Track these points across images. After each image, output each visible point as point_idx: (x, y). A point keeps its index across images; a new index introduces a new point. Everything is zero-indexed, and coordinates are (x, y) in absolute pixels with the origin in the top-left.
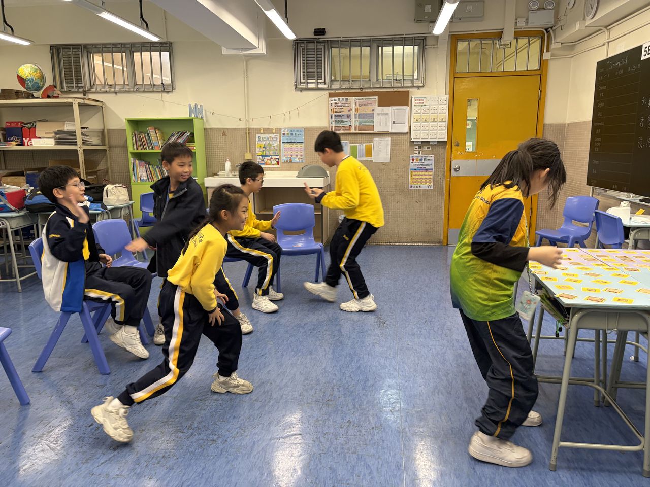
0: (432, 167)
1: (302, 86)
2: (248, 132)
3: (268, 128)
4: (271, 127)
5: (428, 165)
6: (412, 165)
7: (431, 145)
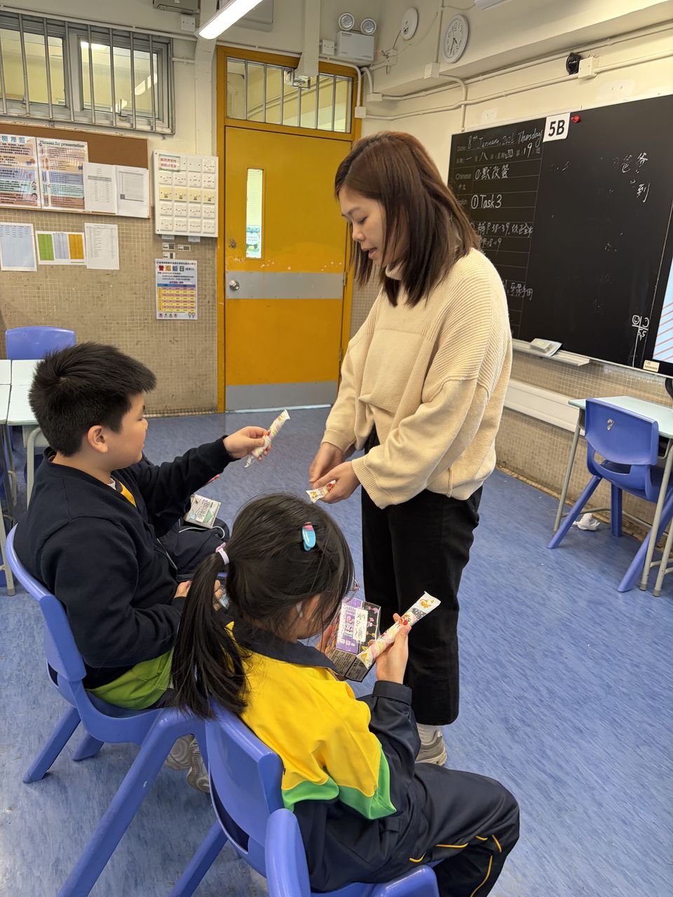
0: (194, 281)
5: (187, 278)
6: (160, 278)
7: (191, 243)
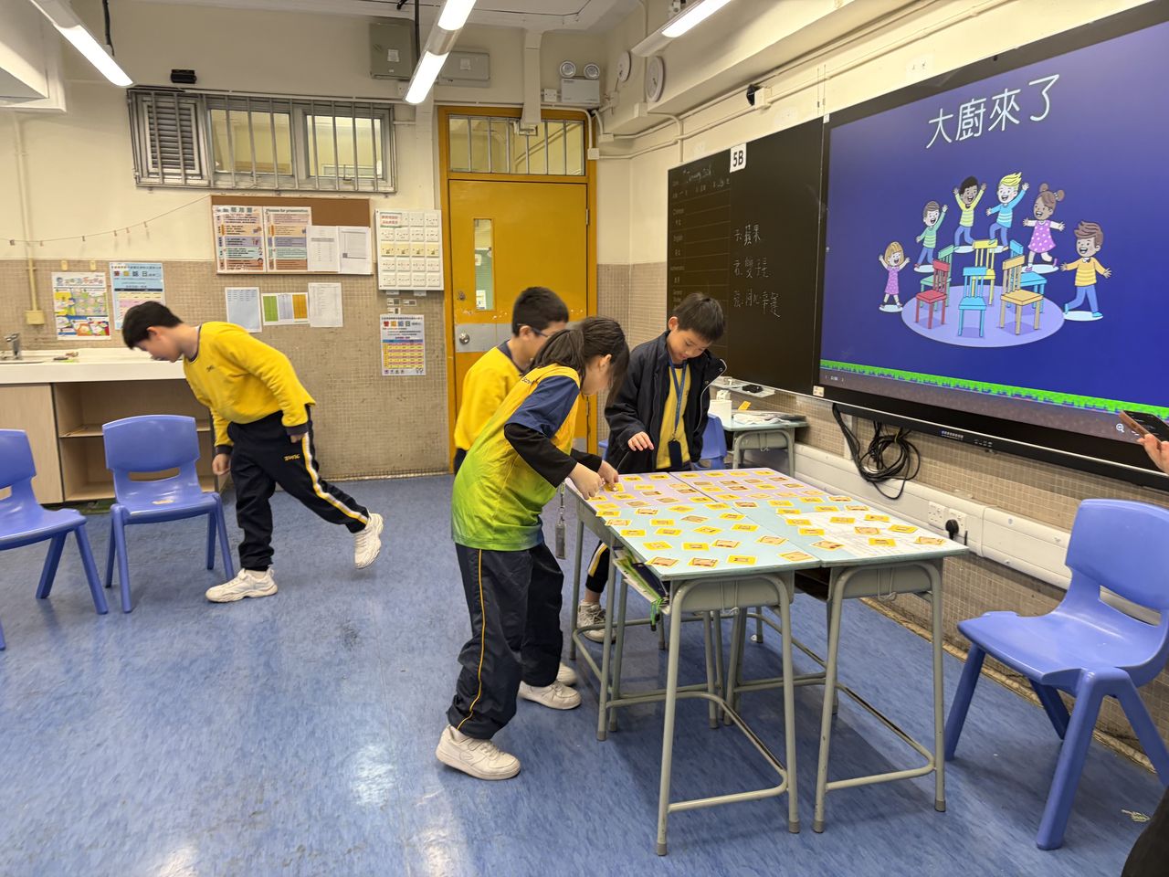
0: (421, 336)
1: (153, 180)
2: (31, 268)
3: (79, 261)
4: (85, 257)
5: (414, 333)
6: (385, 334)
7: (417, 298)
